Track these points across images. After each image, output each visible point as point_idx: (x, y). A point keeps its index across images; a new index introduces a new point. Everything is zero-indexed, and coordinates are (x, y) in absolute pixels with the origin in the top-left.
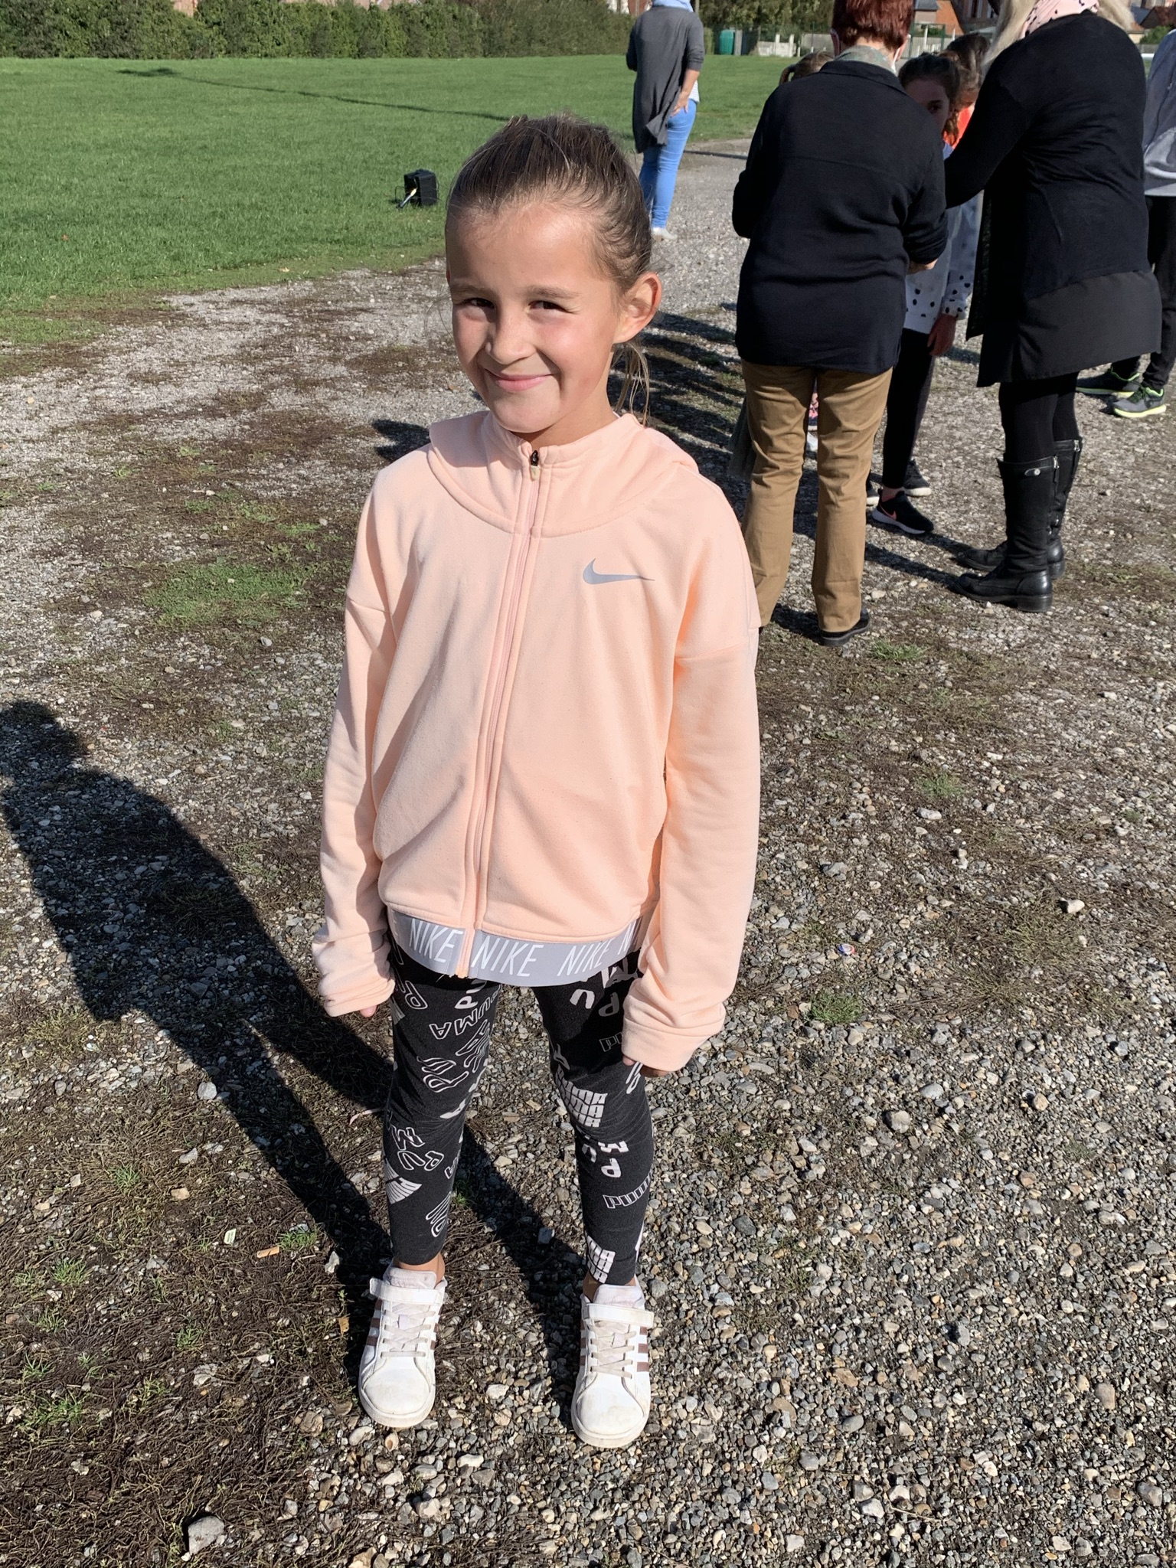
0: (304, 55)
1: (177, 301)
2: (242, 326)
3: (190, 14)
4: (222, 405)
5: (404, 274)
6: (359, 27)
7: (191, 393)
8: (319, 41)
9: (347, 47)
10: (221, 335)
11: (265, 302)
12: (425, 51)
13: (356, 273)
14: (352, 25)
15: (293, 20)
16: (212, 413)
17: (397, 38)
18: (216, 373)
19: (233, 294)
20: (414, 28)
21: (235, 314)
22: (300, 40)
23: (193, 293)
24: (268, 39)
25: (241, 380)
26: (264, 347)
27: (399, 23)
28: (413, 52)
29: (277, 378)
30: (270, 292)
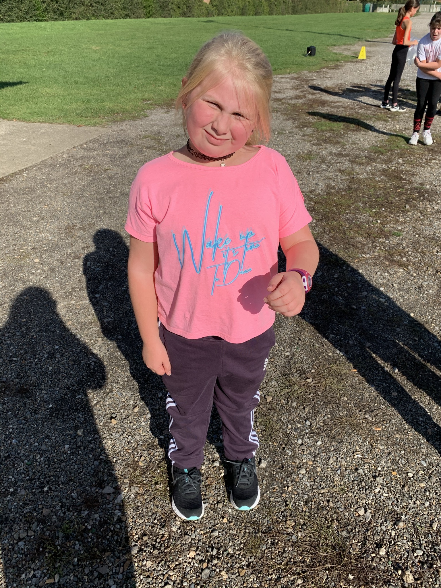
0: (240, 15)
3: (208, 3)
4: (297, 97)
5: (317, 72)
6: (256, 6)
8: (244, 11)
9: (252, 12)
12: (274, 13)
13: (305, 72)
14: (254, 5)
15: (237, 4)
16: (296, 99)
17: (267, 9)
19: (280, 76)
20: (272, 6)
21: (283, 80)
22: (238, 10)
24: (229, 10)
25: (297, 92)
27: (267, 4)
28: (271, 14)
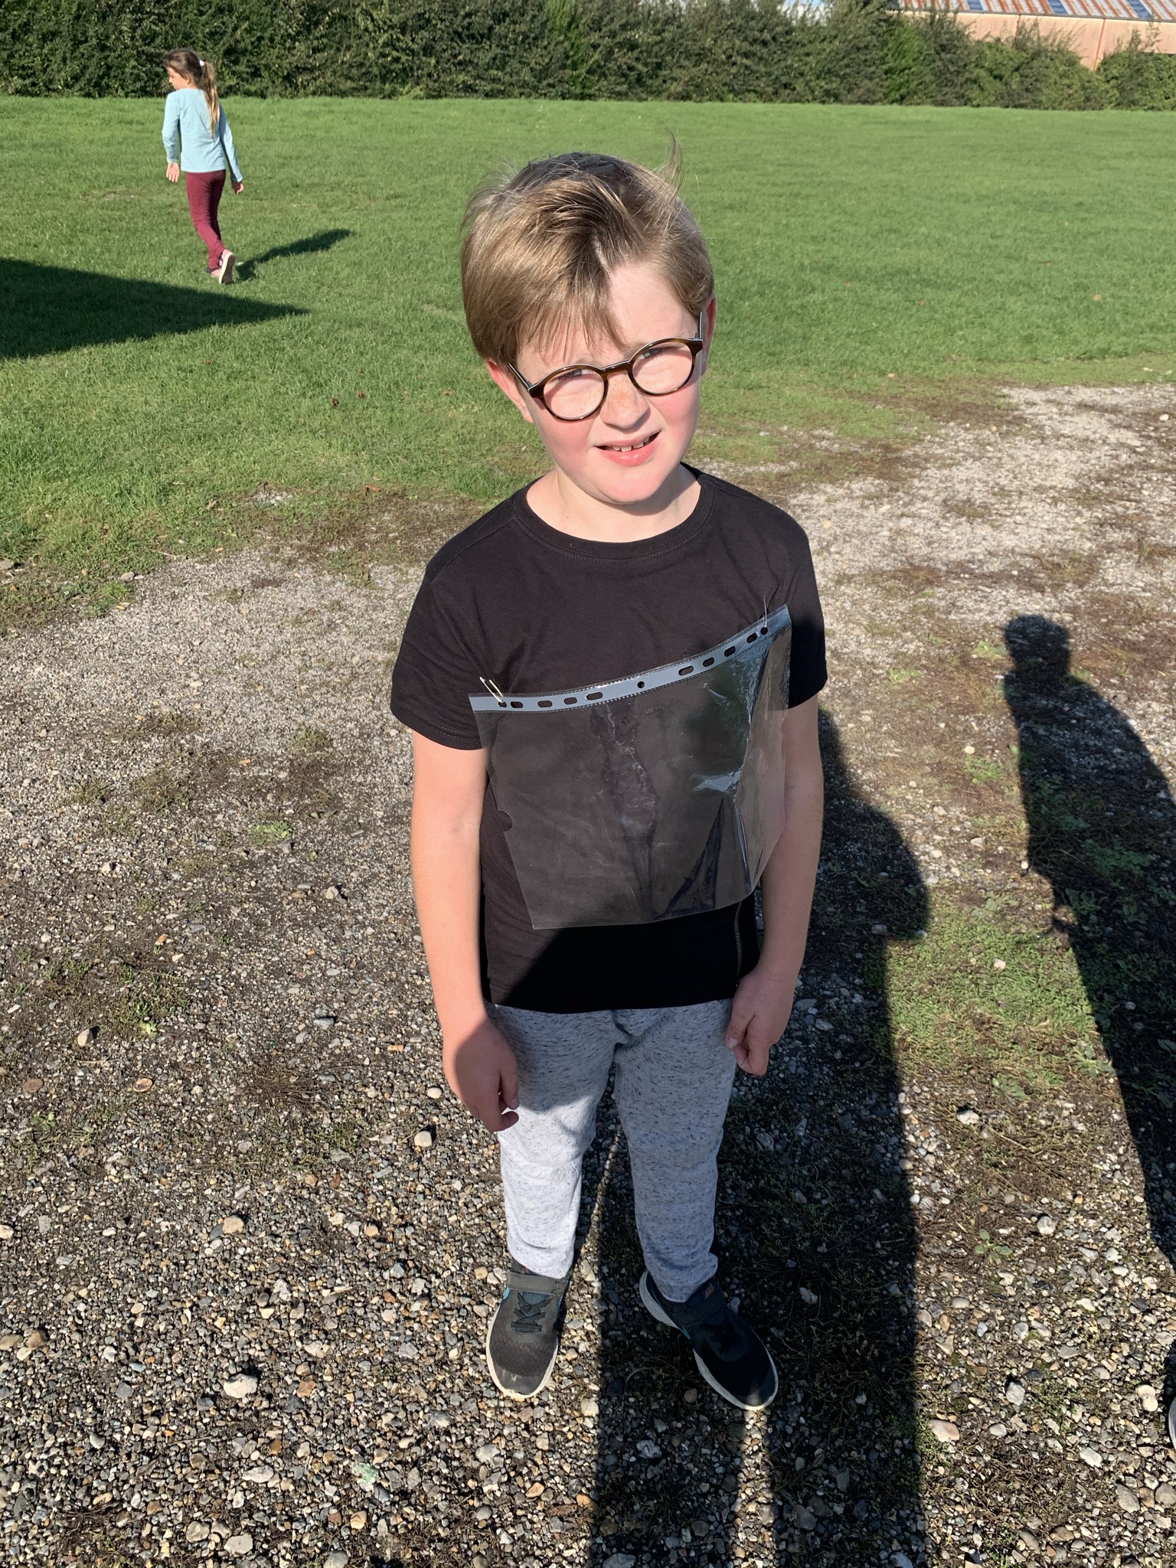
1: (1018, 396)
2: (1085, 443)
3: (1093, 69)
7: (1009, 541)
10: (1058, 455)
11: (1115, 410)
18: (1045, 514)
19: (1081, 394)
23: (1039, 387)
25: (1072, 531)
26: (1107, 482)
29: (1115, 536)
30: (1122, 396)
